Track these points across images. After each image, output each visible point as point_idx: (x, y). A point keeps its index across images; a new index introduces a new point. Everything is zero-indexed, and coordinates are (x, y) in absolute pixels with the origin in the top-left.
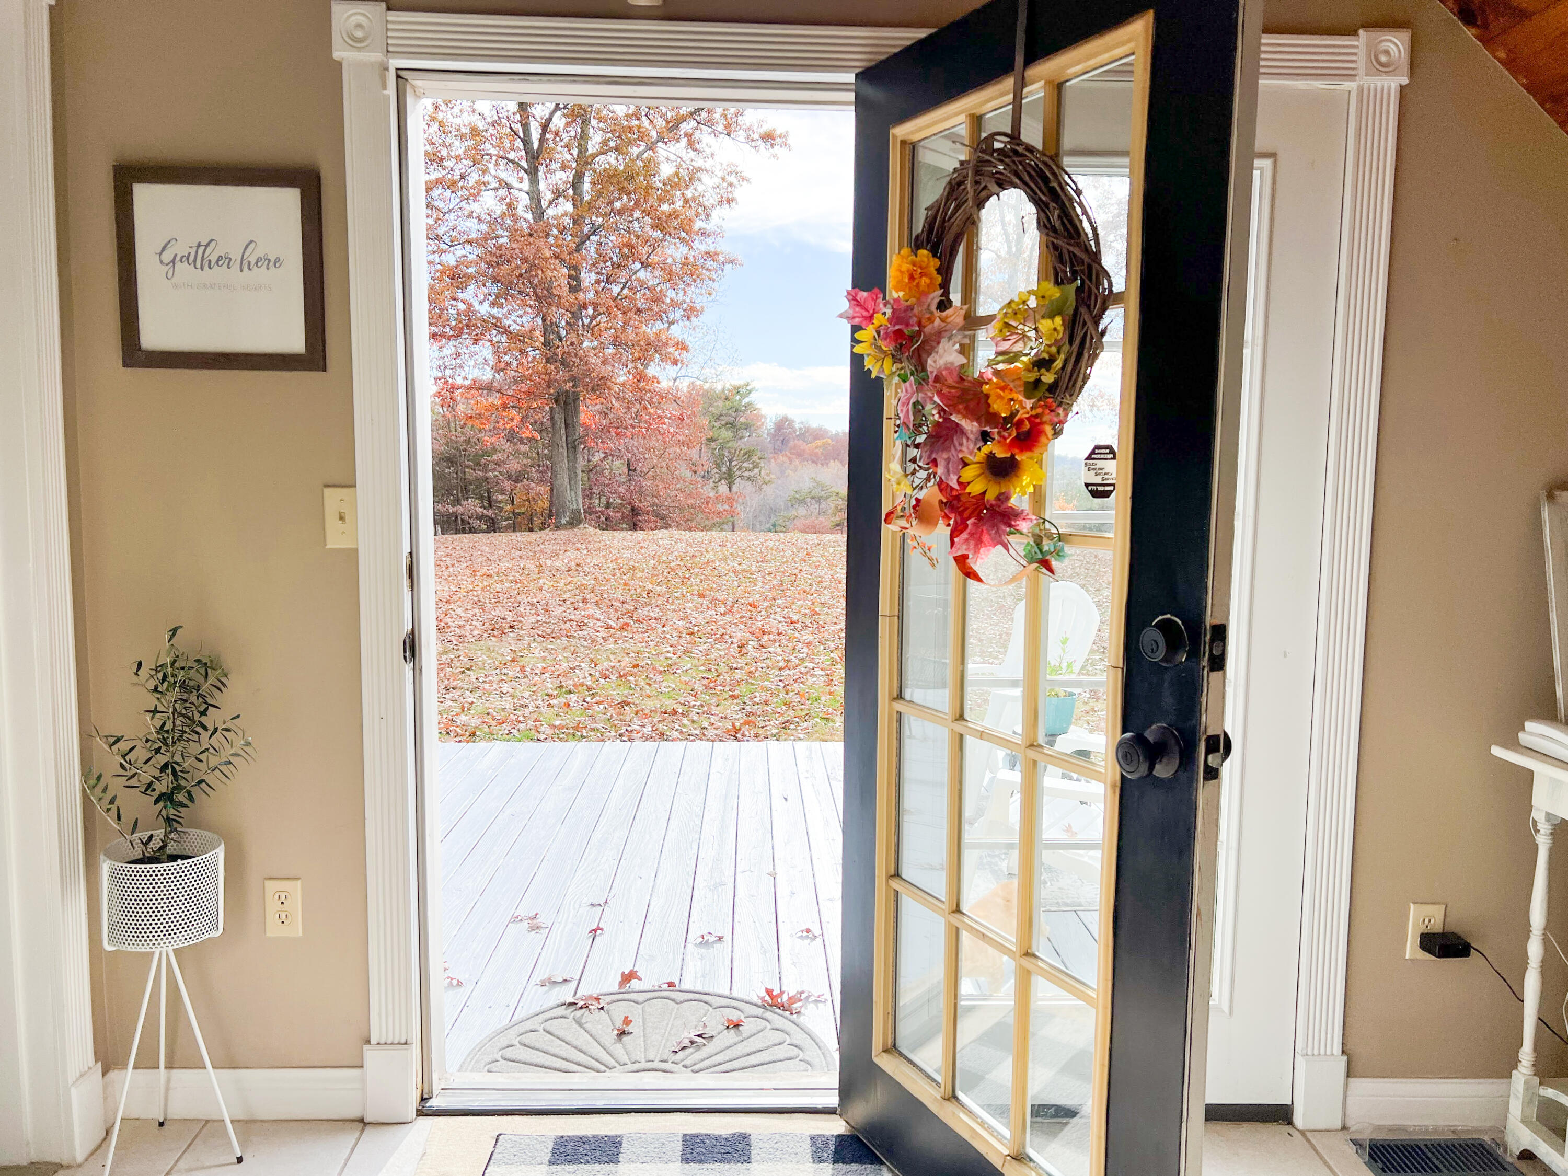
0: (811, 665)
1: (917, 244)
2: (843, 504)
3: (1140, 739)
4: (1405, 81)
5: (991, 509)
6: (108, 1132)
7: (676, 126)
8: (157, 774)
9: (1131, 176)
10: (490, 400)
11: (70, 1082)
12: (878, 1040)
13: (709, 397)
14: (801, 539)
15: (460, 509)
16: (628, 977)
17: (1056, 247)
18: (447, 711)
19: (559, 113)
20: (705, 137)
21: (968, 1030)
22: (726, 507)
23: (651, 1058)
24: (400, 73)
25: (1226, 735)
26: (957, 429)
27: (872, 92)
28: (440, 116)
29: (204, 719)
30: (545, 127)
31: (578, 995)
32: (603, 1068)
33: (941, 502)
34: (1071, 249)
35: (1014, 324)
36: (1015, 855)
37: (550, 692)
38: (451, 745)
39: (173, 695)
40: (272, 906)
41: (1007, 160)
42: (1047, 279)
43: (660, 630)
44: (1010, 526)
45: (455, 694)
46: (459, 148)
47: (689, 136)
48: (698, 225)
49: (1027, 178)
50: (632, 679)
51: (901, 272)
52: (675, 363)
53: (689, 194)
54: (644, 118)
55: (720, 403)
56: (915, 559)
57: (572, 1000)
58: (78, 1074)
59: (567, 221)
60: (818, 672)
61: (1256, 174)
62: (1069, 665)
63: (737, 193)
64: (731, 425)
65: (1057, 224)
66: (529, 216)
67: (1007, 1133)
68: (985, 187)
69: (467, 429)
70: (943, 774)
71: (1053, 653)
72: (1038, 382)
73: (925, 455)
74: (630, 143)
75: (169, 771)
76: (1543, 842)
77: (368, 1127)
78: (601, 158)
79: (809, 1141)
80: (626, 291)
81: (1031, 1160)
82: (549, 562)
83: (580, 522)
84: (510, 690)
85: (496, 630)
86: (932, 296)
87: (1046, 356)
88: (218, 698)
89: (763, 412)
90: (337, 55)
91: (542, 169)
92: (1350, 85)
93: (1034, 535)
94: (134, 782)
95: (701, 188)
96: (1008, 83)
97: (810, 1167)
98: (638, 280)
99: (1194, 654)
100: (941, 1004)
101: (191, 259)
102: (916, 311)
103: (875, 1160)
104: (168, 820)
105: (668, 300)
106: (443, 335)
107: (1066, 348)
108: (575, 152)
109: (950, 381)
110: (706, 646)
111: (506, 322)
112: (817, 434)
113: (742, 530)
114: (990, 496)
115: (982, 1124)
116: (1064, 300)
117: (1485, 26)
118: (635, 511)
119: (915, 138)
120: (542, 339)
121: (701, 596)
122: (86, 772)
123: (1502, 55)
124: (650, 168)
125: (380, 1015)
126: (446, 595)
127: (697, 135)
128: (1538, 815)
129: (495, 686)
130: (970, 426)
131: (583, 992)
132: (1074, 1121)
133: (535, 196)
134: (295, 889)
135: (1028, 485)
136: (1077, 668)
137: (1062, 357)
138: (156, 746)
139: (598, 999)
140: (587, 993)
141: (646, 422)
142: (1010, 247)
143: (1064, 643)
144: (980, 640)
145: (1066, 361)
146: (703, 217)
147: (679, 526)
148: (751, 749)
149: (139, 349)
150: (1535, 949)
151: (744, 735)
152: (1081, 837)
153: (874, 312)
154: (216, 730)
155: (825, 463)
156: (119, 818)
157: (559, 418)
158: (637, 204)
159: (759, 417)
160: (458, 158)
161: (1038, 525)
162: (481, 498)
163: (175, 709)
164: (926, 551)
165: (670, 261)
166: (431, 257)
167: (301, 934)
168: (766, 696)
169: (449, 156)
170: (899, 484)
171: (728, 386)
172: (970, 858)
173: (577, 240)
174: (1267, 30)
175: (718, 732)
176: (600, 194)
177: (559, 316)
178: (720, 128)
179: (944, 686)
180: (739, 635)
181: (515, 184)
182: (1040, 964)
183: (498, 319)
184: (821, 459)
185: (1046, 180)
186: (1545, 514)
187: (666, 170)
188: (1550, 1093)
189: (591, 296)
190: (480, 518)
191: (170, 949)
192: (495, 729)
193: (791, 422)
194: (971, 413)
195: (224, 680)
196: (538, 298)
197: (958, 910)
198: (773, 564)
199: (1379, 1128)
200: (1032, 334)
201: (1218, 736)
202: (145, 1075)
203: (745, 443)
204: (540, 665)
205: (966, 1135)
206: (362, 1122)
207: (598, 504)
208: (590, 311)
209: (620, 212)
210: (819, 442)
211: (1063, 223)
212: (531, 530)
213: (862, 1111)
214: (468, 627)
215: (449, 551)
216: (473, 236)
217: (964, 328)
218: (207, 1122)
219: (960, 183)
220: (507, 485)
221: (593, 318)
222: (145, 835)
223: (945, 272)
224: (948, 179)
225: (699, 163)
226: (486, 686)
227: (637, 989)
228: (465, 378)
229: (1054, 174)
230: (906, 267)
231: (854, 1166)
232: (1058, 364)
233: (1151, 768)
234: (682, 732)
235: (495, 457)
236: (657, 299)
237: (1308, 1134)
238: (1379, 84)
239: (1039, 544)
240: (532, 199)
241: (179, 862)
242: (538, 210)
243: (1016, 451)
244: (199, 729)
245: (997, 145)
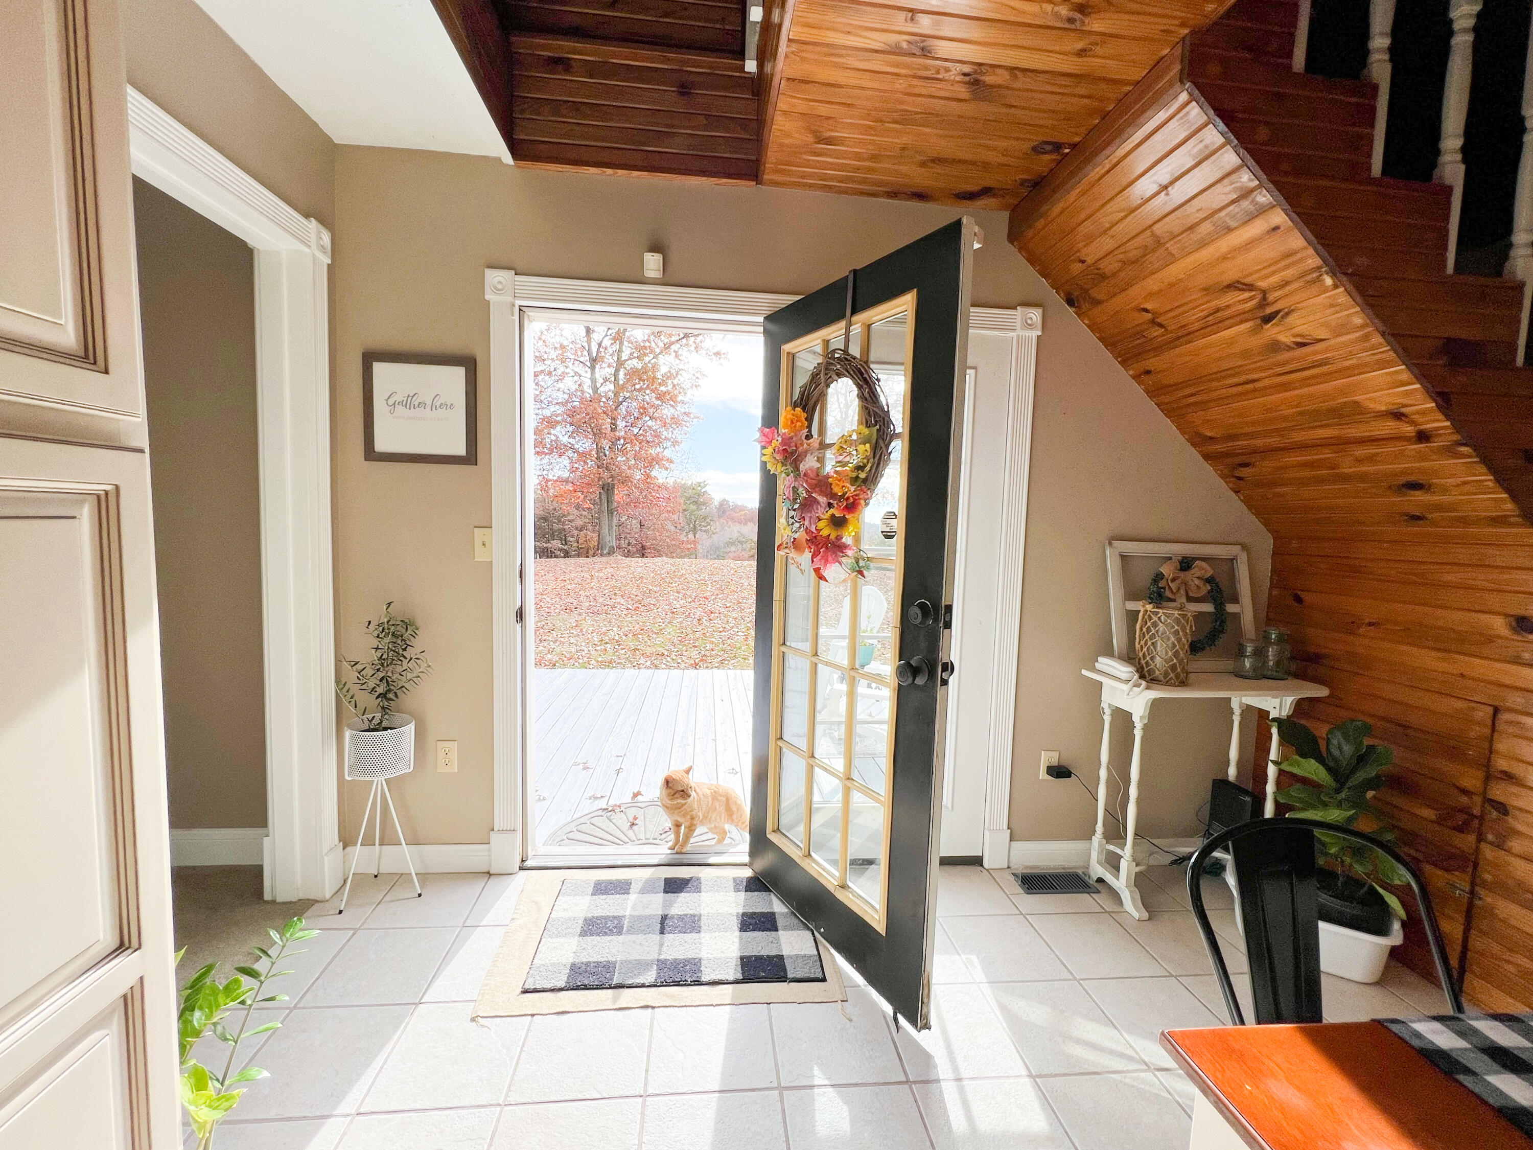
0: (737, 630)
1: (795, 405)
2: (755, 545)
3: (908, 664)
4: (1040, 333)
5: (833, 544)
6: (345, 881)
7: (669, 347)
8: (378, 683)
9: (905, 375)
10: (567, 487)
11: (324, 854)
12: (769, 826)
13: (684, 488)
14: (732, 564)
15: (549, 545)
16: (635, 795)
17: (867, 408)
18: (540, 652)
19: (607, 338)
20: (683, 352)
21: (818, 820)
22: (692, 546)
23: (648, 837)
24: (522, 308)
25: (951, 662)
26: (816, 501)
27: (771, 327)
28: (543, 337)
29: (405, 653)
30: (600, 345)
31: (609, 804)
32: (622, 843)
33: (807, 540)
34: (875, 409)
35: (845, 447)
36: (843, 727)
37: (596, 643)
38: (543, 671)
39: (387, 640)
40: (441, 754)
41: (842, 363)
42: (862, 424)
43: (655, 610)
44: (843, 553)
45: (545, 644)
46: (553, 354)
47: (676, 352)
48: (680, 398)
49: (852, 373)
50: (640, 636)
51: (787, 420)
52: (666, 469)
53: (675, 382)
54: (652, 343)
55: (690, 491)
56: (793, 569)
57: (606, 807)
58: (329, 849)
59: (611, 395)
60: (740, 634)
61: (967, 376)
62: (871, 630)
63: (700, 382)
64: (696, 503)
65: (867, 396)
66: (591, 391)
67: (837, 874)
68: (830, 377)
69: (554, 503)
70: (805, 686)
71: (863, 624)
72: (857, 477)
73: (799, 515)
74: (645, 355)
75: (385, 681)
76: (1107, 718)
77: (492, 877)
78: (630, 362)
79: (732, 881)
80: (641, 432)
81: (849, 887)
82: (597, 574)
83: (614, 553)
84: (575, 642)
85: (567, 609)
86: (802, 433)
87: (861, 464)
88: (413, 642)
89: (713, 497)
90: (487, 297)
91: (598, 367)
92: (1014, 334)
93: (855, 558)
94: (364, 687)
95: (682, 379)
96: (843, 324)
97: (733, 894)
98: (648, 426)
99: (936, 620)
100: (803, 808)
101: (404, 403)
102: (794, 439)
103: (767, 890)
104: (383, 708)
105: (663, 437)
106: (543, 453)
107: (872, 460)
108: (616, 358)
109: (812, 476)
110: (681, 620)
111: (576, 446)
112: (742, 508)
113: (700, 558)
114: (832, 537)
115: (824, 869)
116: (870, 436)
117: (1079, 307)
118: (643, 548)
119: (794, 351)
120: (596, 456)
121: (678, 593)
122: (338, 682)
123: (1087, 322)
124: (655, 368)
125: (500, 814)
126: (541, 590)
127: (680, 352)
128: (1104, 705)
129: (567, 639)
130: (823, 500)
131: (611, 802)
132: (873, 866)
133: (594, 381)
134: (454, 746)
135: (852, 531)
136: (875, 631)
137: (870, 465)
138: (378, 667)
139: (620, 806)
140: (614, 803)
141: (650, 500)
142: (842, 415)
143: (869, 618)
144: (825, 617)
145: (871, 467)
146: (683, 394)
147: (667, 555)
148: (703, 673)
149: (374, 452)
150: (1103, 774)
151: (700, 667)
152: (877, 718)
153: (772, 439)
154: (411, 659)
155: (745, 524)
156: (356, 707)
157: (604, 497)
158: (648, 387)
159: (711, 499)
160: (553, 360)
161: (857, 552)
162: (561, 539)
163: (389, 648)
164: (799, 566)
165: (665, 417)
166: (537, 411)
167: (456, 770)
168: (712, 646)
169: (548, 359)
170: (785, 529)
171: (694, 482)
172: (819, 729)
173: (616, 404)
174: (973, 305)
175: (686, 665)
176: (628, 380)
177: (606, 444)
178: (692, 348)
179: (807, 641)
180: (699, 613)
181: (583, 374)
182: (855, 784)
183: (573, 445)
184: (744, 522)
185: (862, 374)
186: (1108, 552)
187: (664, 370)
188: (1111, 848)
189: (623, 433)
190: (560, 550)
191: (383, 779)
192: (566, 662)
193: (728, 502)
194: (822, 493)
195: (416, 631)
196: (595, 434)
197: (813, 756)
198: (717, 576)
199: (1026, 867)
200: (854, 453)
201: (948, 663)
202: (366, 849)
203: (703, 511)
204: (591, 629)
205: (815, 875)
206: (489, 874)
207: (624, 544)
208: (622, 441)
209: (639, 390)
210: (743, 513)
211: (870, 396)
212: (587, 557)
213: (762, 863)
214: (552, 608)
215: (543, 567)
216: (560, 400)
217: (819, 449)
218: (402, 874)
219: (817, 375)
220: (575, 532)
221: (623, 445)
222: (370, 717)
223: (810, 420)
224: (811, 372)
225: (681, 366)
226: (562, 639)
227: (641, 800)
228: (554, 476)
229: (866, 371)
230: (790, 416)
231: (756, 893)
232: (868, 468)
233: (914, 680)
234: (667, 665)
235: (569, 518)
236: (658, 436)
237: (991, 872)
238: (1027, 335)
239: (857, 563)
240: (592, 382)
241: (389, 731)
242: (595, 389)
243: (845, 513)
244: (402, 658)
245: (837, 355)
